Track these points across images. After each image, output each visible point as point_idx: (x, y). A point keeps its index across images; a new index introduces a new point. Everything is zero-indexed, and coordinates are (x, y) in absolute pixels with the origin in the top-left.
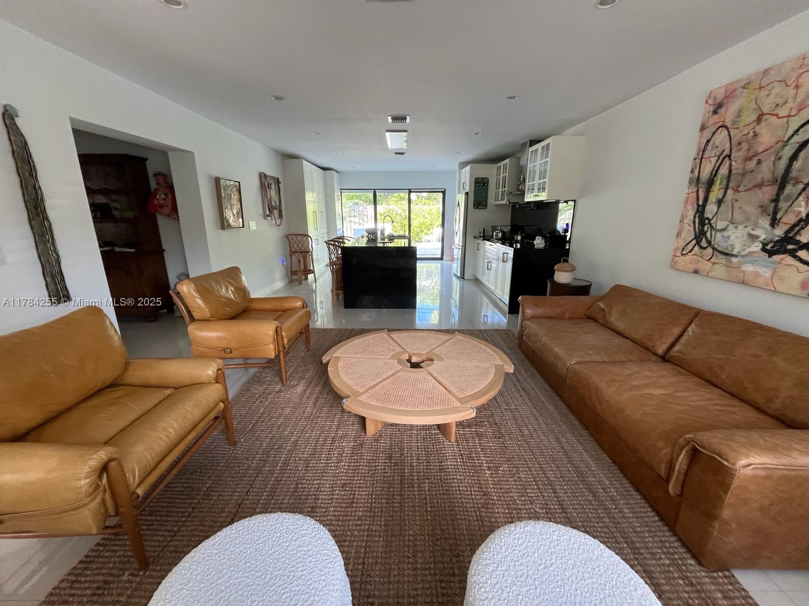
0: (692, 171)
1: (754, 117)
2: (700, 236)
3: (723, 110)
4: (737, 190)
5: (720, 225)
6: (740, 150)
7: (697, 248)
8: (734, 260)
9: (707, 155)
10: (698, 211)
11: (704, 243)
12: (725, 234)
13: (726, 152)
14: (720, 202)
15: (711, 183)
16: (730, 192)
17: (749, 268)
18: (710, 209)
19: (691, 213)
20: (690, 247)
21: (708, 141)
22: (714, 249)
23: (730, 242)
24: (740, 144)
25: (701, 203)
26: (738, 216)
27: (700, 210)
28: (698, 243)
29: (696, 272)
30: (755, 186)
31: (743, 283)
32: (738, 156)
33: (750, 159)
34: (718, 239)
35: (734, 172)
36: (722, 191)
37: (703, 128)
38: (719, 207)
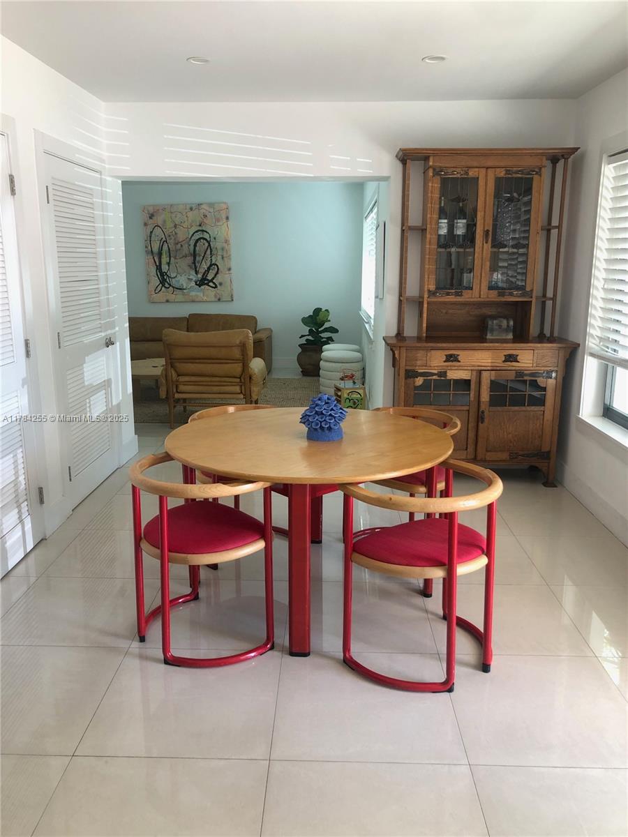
0: (146, 247)
1: (172, 225)
2: (163, 282)
3: (155, 218)
4: (175, 258)
5: (173, 275)
6: (171, 239)
7: (163, 288)
8: (185, 291)
9: (152, 239)
10: (157, 269)
11: (167, 285)
12: (176, 279)
13: (164, 239)
14: (169, 264)
15: (160, 254)
16: (172, 259)
17: (193, 294)
18: (165, 268)
19: (153, 270)
20: (159, 288)
21: (151, 232)
22: (173, 287)
23: (180, 283)
24: (169, 236)
25: (158, 264)
26: (180, 270)
27: (159, 268)
28: (163, 285)
29: (167, 301)
30: (183, 257)
31: (193, 301)
32: (171, 242)
33: (177, 244)
34: (174, 282)
35: (171, 249)
36: (168, 258)
37: (146, 224)
38: (169, 266)
